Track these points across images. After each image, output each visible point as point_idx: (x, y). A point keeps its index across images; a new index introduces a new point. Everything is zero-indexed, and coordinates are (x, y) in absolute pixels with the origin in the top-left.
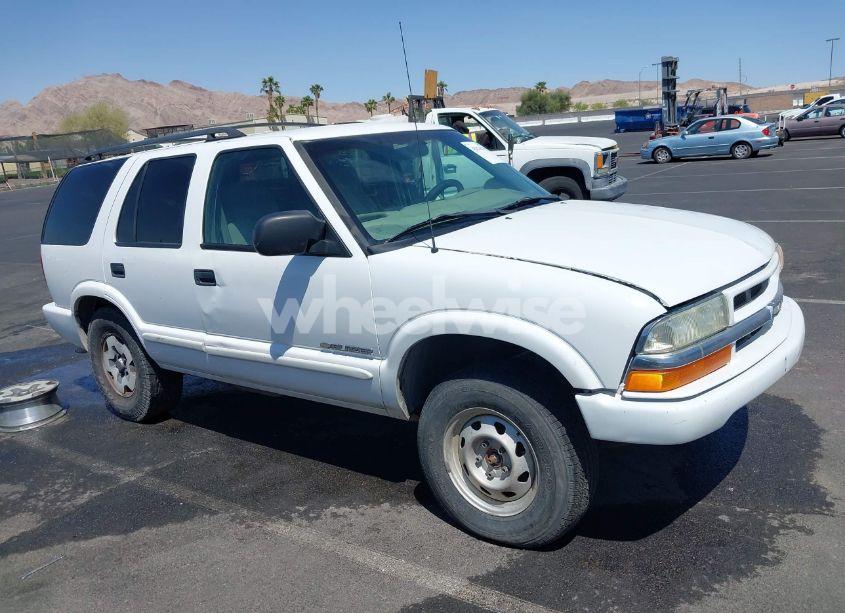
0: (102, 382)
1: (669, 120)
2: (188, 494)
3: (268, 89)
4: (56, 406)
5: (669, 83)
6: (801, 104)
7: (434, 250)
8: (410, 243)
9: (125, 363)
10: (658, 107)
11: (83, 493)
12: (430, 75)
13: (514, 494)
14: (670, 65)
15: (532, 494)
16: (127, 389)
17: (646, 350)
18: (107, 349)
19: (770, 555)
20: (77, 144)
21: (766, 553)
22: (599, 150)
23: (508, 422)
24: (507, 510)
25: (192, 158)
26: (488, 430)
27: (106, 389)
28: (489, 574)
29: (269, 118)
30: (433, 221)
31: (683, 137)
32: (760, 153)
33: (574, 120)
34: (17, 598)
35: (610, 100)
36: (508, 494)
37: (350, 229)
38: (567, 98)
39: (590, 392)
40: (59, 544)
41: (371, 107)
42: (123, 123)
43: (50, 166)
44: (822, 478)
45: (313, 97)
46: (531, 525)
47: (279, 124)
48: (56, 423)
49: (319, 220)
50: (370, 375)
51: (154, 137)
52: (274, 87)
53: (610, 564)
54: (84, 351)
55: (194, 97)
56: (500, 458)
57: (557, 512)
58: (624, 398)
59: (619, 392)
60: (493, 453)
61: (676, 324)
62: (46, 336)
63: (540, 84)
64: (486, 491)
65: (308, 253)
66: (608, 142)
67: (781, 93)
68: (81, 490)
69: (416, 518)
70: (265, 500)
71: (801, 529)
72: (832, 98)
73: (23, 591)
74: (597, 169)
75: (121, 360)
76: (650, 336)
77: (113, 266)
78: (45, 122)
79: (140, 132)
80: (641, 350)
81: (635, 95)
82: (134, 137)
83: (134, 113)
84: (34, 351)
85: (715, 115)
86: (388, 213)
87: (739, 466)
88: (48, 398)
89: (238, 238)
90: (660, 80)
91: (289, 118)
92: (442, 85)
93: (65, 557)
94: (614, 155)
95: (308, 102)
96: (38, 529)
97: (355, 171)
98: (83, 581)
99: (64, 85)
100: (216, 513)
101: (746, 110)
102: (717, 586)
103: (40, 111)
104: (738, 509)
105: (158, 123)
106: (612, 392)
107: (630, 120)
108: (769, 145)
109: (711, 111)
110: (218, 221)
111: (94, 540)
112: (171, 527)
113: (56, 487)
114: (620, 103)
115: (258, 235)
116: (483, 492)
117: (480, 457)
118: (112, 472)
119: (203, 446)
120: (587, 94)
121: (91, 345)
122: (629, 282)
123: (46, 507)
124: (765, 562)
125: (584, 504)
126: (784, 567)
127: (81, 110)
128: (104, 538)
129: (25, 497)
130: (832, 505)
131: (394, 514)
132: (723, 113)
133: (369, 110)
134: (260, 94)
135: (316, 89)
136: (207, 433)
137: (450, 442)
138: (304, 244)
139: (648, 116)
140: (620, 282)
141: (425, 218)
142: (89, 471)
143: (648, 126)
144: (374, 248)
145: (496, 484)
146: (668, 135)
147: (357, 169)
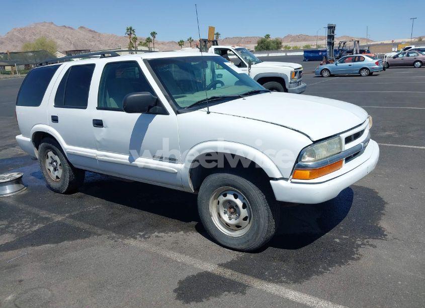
0: (45, 174)
1: (330, 55)
2: (87, 226)
3: (129, 33)
4: (21, 185)
5: (331, 37)
6: (396, 50)
7: (208, 113)
8: (197, 109)
9: (57, 164)
10: (325, 49)
11: (36, 225)
12: (211, 29)
13: (241, 227)
14: (331, 28)
15: (249, 226)
16: (57, 177)
17: (303, 160)
18: (48, 157)
19: (355, 256)
20: (30, 57)
21: (354, 255)
22: (293, 70)
23: (239, 193)
24: (238, 234)
25: (93, 66)
26: (230, 197)
27: (47, 177)
28: (228, 263)
29: (129, 48)
30: (208, 100)
31: (336, 64)
32: (373, 74)
33: (284, 54)
34: (5, 271)
35: (302, 44)
36: (238, 227)
37: (169, 101)
38: (281, 43)
39: (277, 179)
40: (25, 247)
41: (181, 44)
42: (54, 47)
43: (16, 68)
44: (384, 224)
45: (152, 38)
46: (248, 241)
47: (134, 51)
48: (21, 193)
49: (153, 96)
50: (176, 171)
51: (70, 56)
52: (132, 32)
53: (283, 259)
54: (37, 159)
55: (91, 35)
56: (235, 210)
57: (260, 235)
58: (292, 182)
59: (290, 179)
60: (232, 208)
61: (317, 149)
62: (15, 152)
63: (267, 35)
64: (229, 226)
65: (148, 113)
66: (298, 66)
67: (387, 44)
68: (35, 224)
69: (195, 238)
70: (124, 229)
71: (371, 245)
72: (411, 48)
73: (8, 268)
74: (292, 79)
75: (55, 163)
76: (305, 154)
77: (53, 117)
78: (14, 46)
79: (63, 53)
80: (300, 160)
81: (314, 43)
82: (60, 55)
83: (59, 42)
84: (10, 159)
85: (353, 54)
86: (187, 95)
87: (346, 218)
88: (18, 181)
89: (114, 105)
90: (327, 35)
91: (140, 48)
92: (218, 34)
93: (28, 254)
94: (300, 72)
95: (149, 40)
96: (13, 241)
97: (172, 74)
98: (37, 264)
99: (24, 27)
100: (100, 235)
101: (368, 52)
102: (330, 269)
103: (11, 40)
104: (344, 237)
105: (72, 48)
106: (286, 179)
107: (311, 55)
108: (377, 70)
109: (351, 52)
110: (105, 97)
111: (42, 246)
112: (79, 241)
113: (22, 222)
114: (307, 46)
115: (125, 103)
116: (227, 226)
117: (226, 210)
118: (50, 216)
119: (94, 205)
120: (291, 41)
121: (40, 156)
122: (297, 129)
123: (17, 231)
124: (353, 259)
125: (273, 231)
126: (361, 261)
127: (32, 40)
128: (46, 245)
129: (7, 227)
130: (386, 235)
131: (185, 236)
132: (357, 53)
133: (180, 45)
134: (124, 35)
135: (153, 34)
136: (96, 199)
137: (212, 203)
138: (147, 108)
139: (320, 54)
140: (292, 129)
141: (205, 98)
142: (38, 215)
143: (320, 58)
144: (180, 111)
145: (233, 222)
146: (329, 63)
147: (173, 73)
